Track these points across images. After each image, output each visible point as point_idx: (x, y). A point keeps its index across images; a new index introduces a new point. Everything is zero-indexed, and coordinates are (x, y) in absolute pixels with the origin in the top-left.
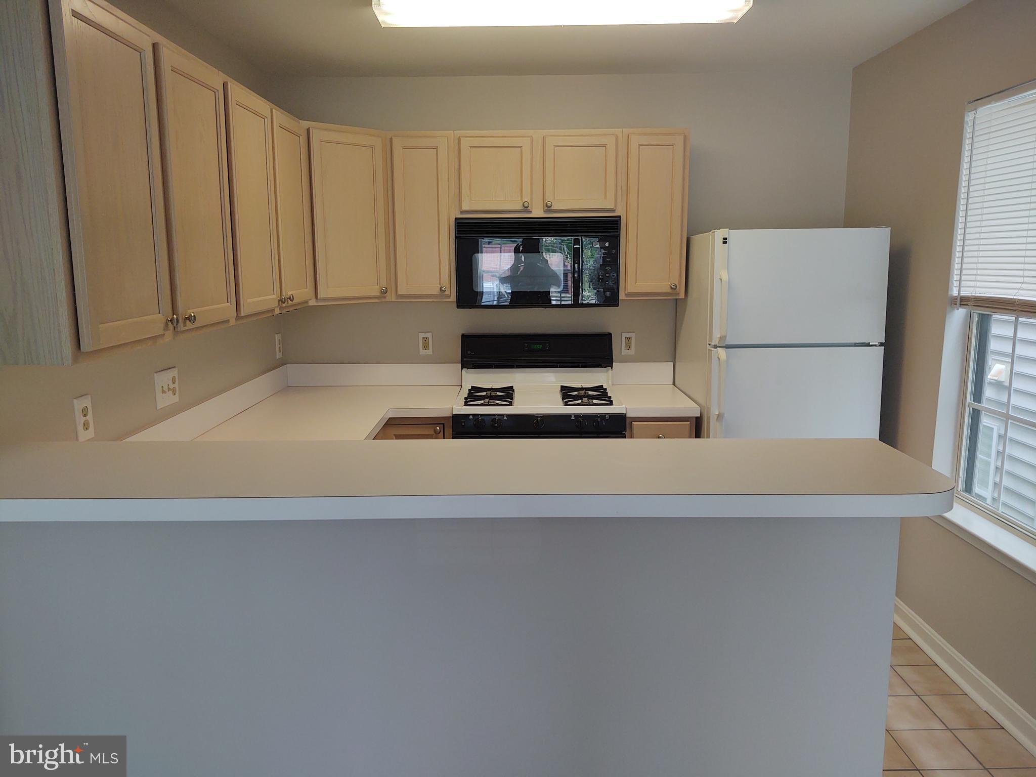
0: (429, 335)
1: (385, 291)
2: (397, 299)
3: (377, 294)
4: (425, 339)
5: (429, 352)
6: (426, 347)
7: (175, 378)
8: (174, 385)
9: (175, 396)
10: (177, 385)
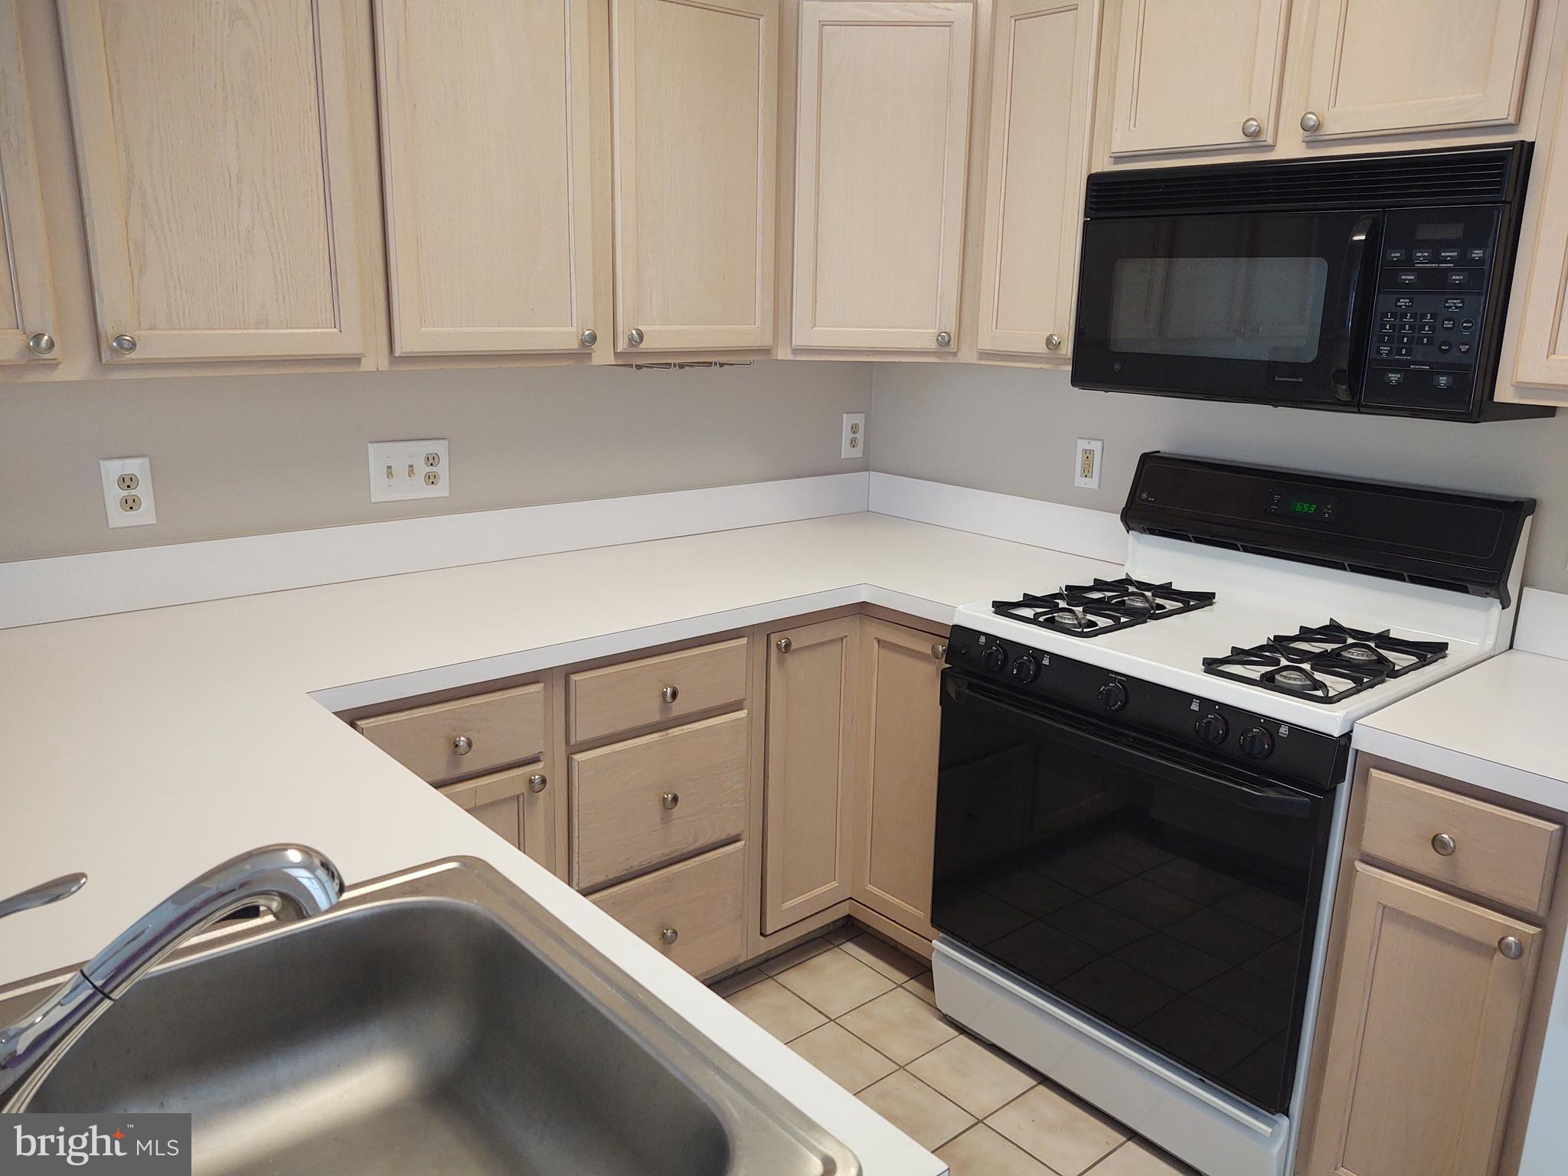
0: (1096, 446)
1: (947, 339)
2: (980, 359)
3: (932, 345)
4: (1088, 454)
5: (1092, 483)
6: (1087, 472)
7: (435, 456)
8: (431, 467)
9: (433, 486)
10: (442, 469)
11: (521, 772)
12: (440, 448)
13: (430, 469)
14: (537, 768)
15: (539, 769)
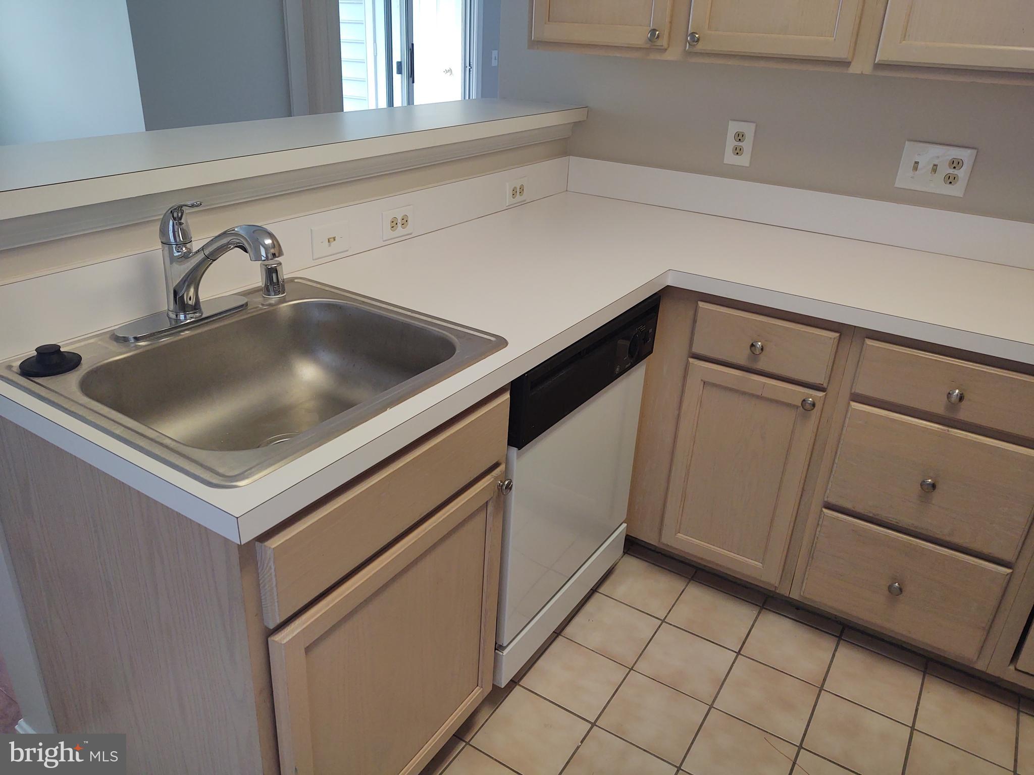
7: (961, 162)
8: (954, 170)
9: (950, 186)
10: (962, 173)
11: (803, 391)
12: (966, 155)
13: (951, 171)
14: (818, 395)
15: (817, 396)
